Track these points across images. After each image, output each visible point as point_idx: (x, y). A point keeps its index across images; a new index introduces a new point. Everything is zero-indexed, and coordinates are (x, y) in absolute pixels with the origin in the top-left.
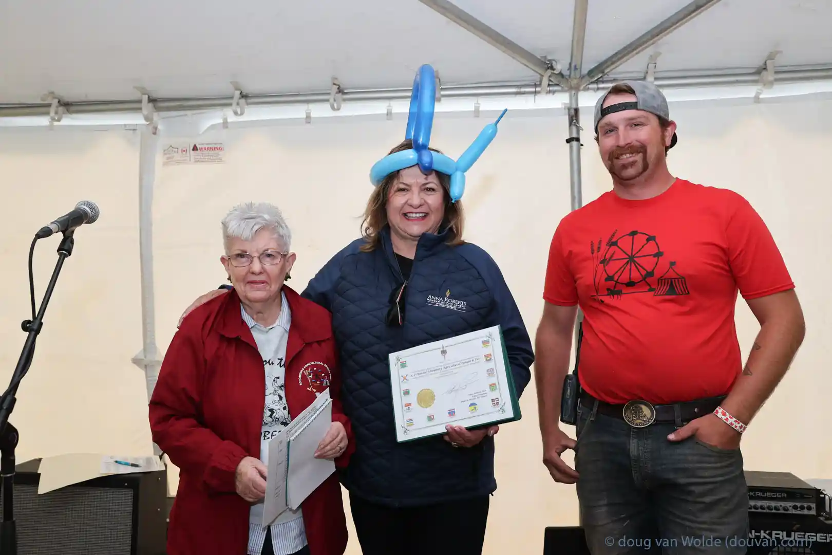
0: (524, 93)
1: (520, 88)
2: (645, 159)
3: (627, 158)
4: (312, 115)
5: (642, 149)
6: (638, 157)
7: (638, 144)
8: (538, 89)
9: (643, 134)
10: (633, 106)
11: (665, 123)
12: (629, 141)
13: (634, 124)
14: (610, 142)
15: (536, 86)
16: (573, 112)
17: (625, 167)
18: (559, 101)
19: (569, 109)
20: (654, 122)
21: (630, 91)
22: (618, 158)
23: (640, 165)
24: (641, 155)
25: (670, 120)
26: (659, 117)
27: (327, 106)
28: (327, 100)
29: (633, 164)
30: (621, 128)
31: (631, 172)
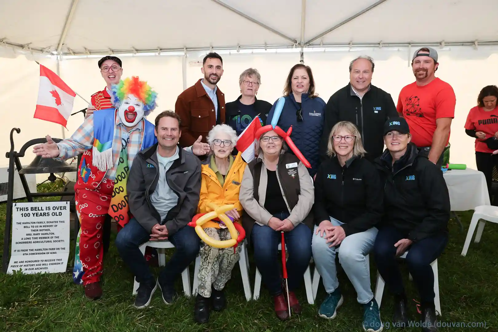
0: (289, 48)
1: (288, 47)
2: (427, 74)
3: (421, 72)
4: (231, 53)
5: (426, 70)
6: (425, 73)
7: (426, 68)
8: (293, 47)
9: (428, 66)
10: (428, 55)
11: (436, 63)
12: (423, 67)
13: (426, 62)
14: (417, 66)
15: (292, 46)
16: (302, 54)
17: (420, 75)
18: (299, 50)
19: (301, 52)
20: (433, 62)
21: (428, 50)
22: (418, 72)
23: (425, 75)
24: (426, 72)
25: (437, 62)
26: (435, 61)
27: (236, 51)
28: (236, 49)
29: (423, 74)
30: (422, 62)
31: (422, 77)
